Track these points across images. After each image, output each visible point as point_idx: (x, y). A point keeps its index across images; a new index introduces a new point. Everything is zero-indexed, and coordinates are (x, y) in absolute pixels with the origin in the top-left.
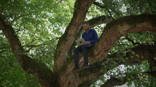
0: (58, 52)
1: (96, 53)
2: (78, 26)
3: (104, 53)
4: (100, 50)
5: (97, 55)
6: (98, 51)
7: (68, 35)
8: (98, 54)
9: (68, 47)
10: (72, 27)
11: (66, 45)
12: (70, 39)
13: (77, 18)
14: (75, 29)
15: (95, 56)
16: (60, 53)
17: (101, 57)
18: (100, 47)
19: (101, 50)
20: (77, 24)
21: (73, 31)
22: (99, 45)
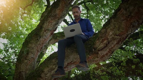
0: (25, 53)
1: (102, 46)
2: (59, 20)
3: (115, 46)
4: (110, 38)
5: (102, 50)
6: (105, 42)
7: (43, 29)
8: (105, 47)
9: (41, 47)
10: (50, 19)
11: (38, 43)
12: (46, 35)
13: (58, 8)
14: (54, 23)
15: (99, 51)
16: (28, 54)
17: (107, 54)
18: (111, 33)
19: (113, 39)
20: (58, 16)
21: (50, 25)
22: (109, 30)
